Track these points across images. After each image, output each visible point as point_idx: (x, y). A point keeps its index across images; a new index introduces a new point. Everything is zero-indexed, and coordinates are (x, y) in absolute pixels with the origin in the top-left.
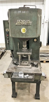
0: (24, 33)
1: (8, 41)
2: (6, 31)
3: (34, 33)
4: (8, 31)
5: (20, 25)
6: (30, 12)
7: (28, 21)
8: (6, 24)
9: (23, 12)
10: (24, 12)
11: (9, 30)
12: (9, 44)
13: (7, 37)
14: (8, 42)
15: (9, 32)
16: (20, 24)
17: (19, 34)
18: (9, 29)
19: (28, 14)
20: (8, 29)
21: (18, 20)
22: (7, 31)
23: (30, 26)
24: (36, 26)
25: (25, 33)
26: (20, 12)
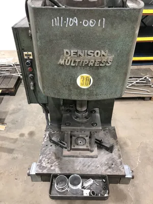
0: (84, 89)
1: (32, 83)
2: (26, 57)
3: (117, 86)
4: (31, 57)
5: (72, 64)
6: (112, 24)
7: (103, 53)
8: (23, 37)
9: (86, 23)
10: (91, 23)
11: (33, 56)
12: (34, 91)
13: (28, 73)
14: (32, 88)
15: (32, 61)
16: (75, 62)
17: (70, 90)
18: (33, 54)
19: (104, 30)
20: (30, 53)
21: (65, 51)
22: (29, 59)
23: (107, 70)
24: (125, 66)
25: (90, 87)
26: (76, 21)
